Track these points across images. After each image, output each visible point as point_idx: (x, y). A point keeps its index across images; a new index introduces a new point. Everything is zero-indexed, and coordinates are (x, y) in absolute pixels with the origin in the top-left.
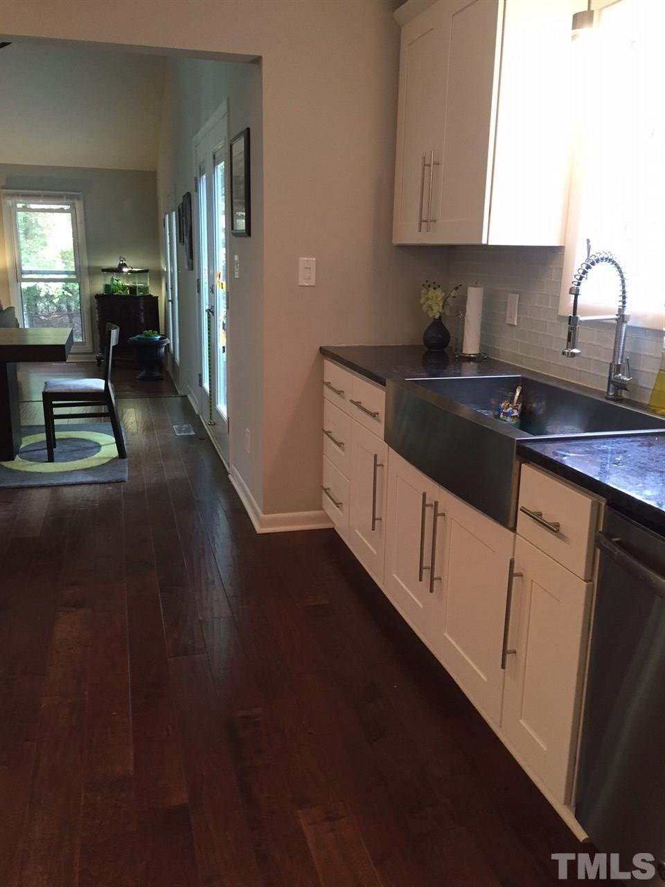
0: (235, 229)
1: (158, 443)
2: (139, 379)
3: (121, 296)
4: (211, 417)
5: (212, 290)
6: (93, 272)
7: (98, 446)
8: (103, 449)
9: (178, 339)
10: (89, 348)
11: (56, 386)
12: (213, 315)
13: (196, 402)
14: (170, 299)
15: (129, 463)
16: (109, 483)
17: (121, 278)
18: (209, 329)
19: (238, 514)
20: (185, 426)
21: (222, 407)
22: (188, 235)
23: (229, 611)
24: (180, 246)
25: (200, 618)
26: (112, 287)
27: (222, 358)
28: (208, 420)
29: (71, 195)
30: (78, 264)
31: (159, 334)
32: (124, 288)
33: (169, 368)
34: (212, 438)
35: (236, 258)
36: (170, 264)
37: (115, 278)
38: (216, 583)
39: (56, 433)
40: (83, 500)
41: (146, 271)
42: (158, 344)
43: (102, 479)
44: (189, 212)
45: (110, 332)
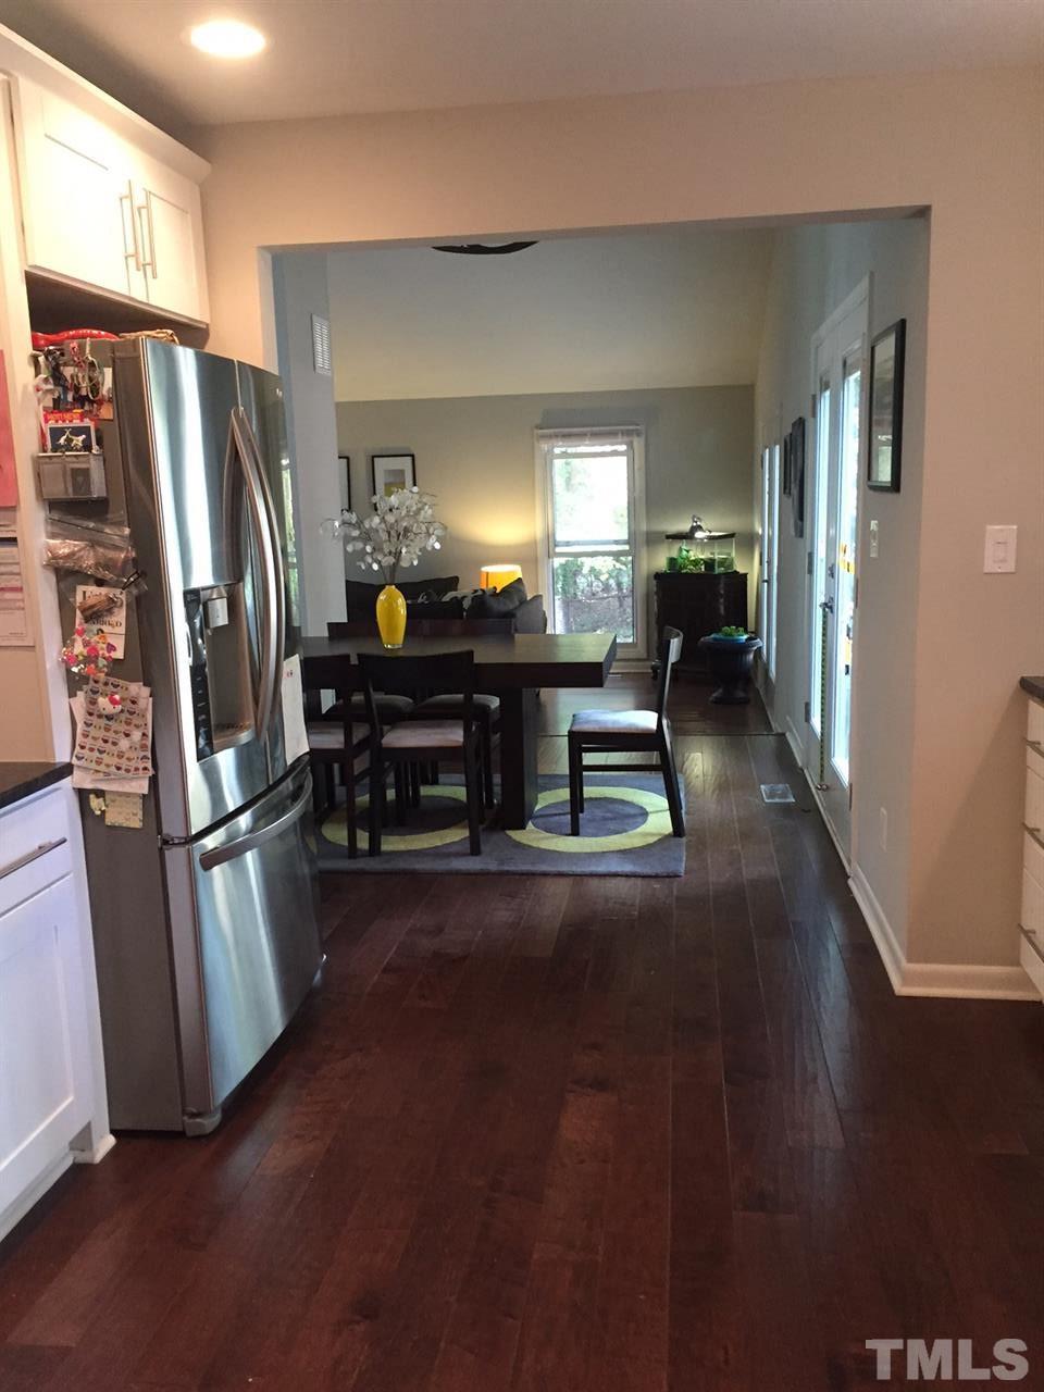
0: (874, 477)
1: (735, 812)
2: (712, 702)
3: (692, 574)
4: (821, 777)
5: (831, 572)
6: (653, 539)
7: (644, 814)
8: (651, 818)
9: (774, 640)
10: (641, 651)
11: (588, 722)
12: (832, 612)
13: (798, 745)
14: (766, 578)
15: (688, 847)
16: (656, 876)
17: (693, 548)
18: (824, 635)
19: (863, 952)
20: (781, 786)
21: (841, 762)
22: (798, 482)
23: (841, 1139)
24: (785, 498)
25: (790, 1143)
26: (680, 560)
27: (843, 685)
28: (817, 779)
29: (628, 430)
30: (633, 528)
31: (746, 631)
32: (696, 563)
33: (759, 684)
34: (822, 810)
35: (874, 525)
36: (768, 524)
37: (684, 547)
38: (819, 1081)
39: (585, 788)
40: (615, 903)
41: (731, 536)
42: (744, 648)
43: (647, 870)
44: (800, 449)
45: (669, 642)
